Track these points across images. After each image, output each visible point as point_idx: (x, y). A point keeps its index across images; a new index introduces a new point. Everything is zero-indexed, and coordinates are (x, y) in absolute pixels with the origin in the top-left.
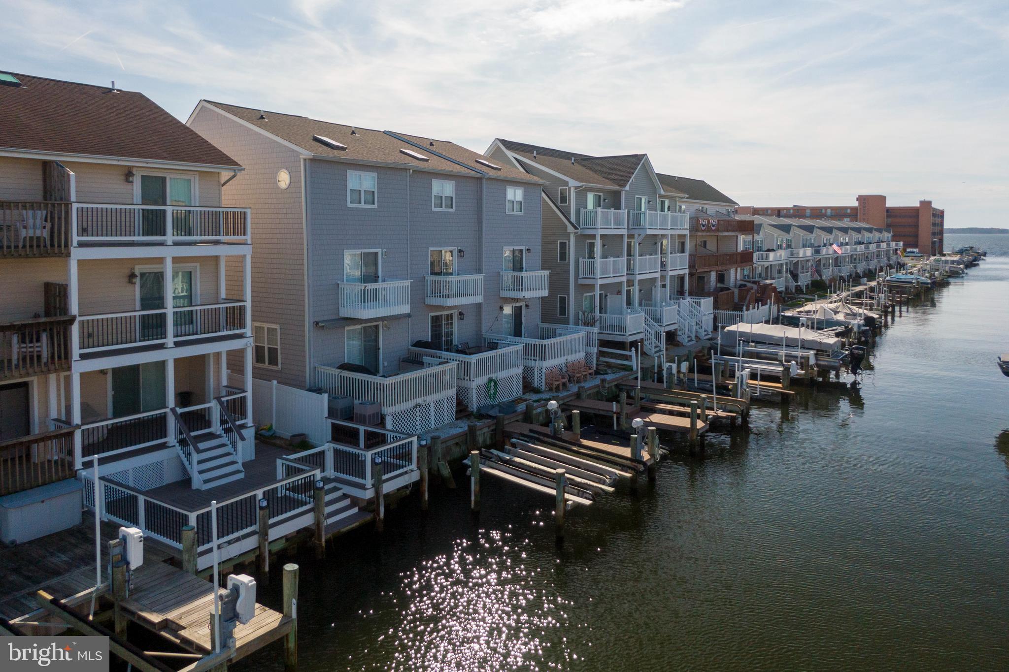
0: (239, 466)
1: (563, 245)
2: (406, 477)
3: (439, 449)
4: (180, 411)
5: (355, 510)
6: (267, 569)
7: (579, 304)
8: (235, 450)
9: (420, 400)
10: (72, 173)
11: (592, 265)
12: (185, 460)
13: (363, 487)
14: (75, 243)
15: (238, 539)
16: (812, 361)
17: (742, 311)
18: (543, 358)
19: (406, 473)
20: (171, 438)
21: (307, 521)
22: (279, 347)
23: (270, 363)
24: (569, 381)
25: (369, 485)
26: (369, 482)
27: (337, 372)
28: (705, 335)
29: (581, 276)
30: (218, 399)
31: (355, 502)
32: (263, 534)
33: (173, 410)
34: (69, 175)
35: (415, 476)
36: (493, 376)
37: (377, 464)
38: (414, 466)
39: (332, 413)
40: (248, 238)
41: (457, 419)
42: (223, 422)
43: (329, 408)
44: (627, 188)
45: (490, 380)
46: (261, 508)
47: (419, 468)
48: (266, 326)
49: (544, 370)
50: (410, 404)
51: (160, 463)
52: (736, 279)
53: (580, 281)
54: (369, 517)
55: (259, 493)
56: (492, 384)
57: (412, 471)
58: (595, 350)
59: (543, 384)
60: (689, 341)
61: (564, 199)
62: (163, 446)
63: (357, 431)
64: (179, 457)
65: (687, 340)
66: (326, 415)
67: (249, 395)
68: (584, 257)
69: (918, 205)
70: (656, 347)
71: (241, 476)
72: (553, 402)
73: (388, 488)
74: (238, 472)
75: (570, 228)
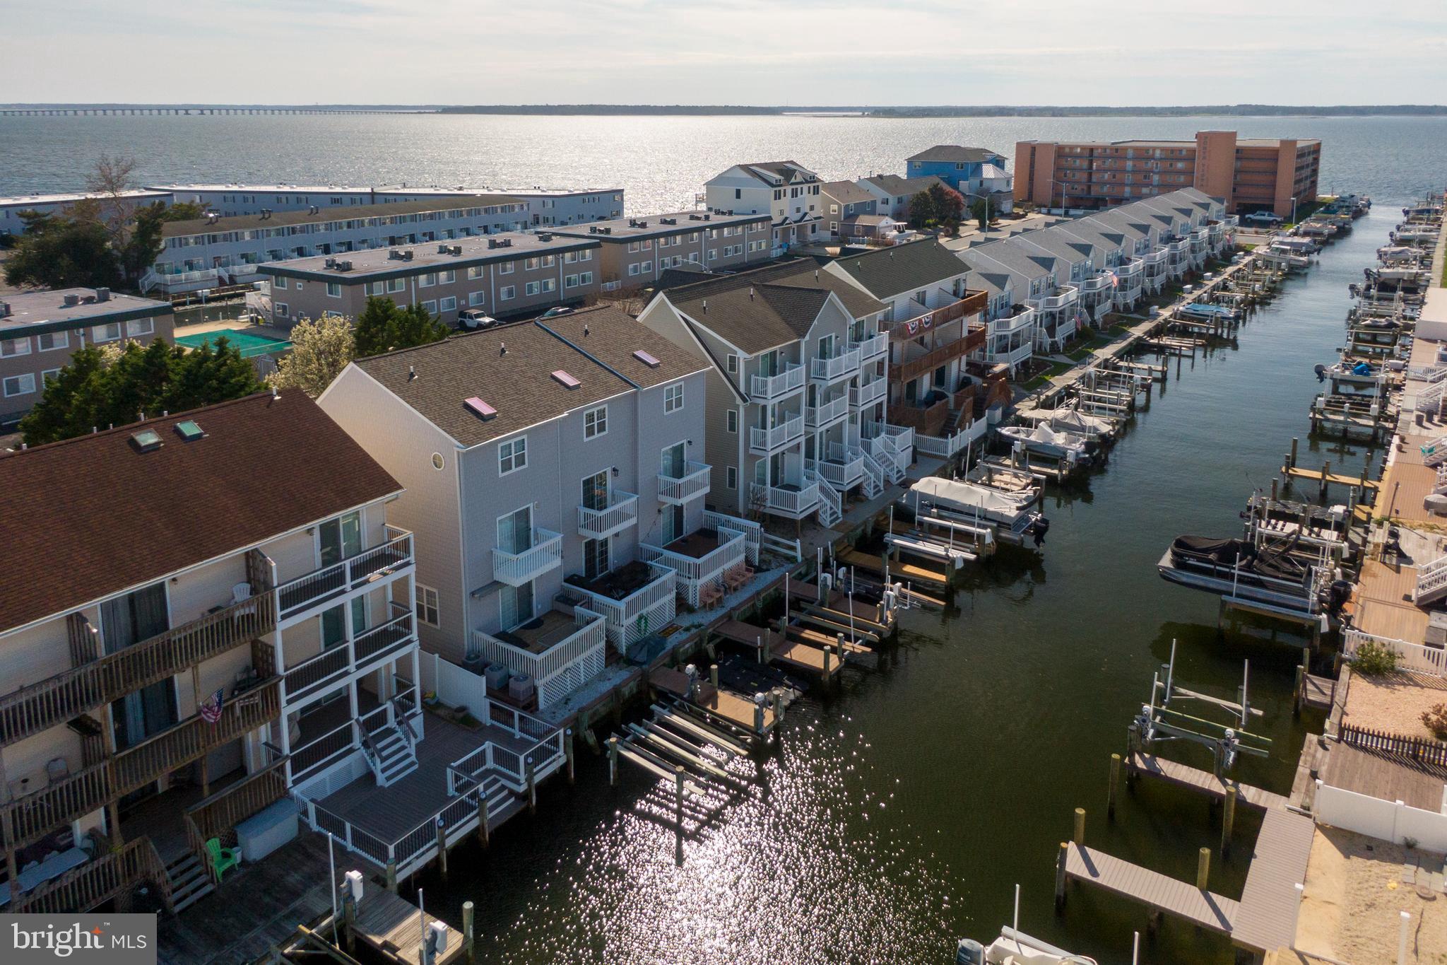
0: (413, 758)
1: (732, 415)
2: (555, 763)
3: (586, 721)
4: (362, 719)
5: (513, 800)
6: (445, 870)
7: (748, 476)
8: (409, 743)
9: (570, 664)
10: (274, 564)
11: (764, 435)
12: (369, 761)
13: (517, 782)
14: (279, 619)
15: (423, 853)
16: (989, 540)
17: (947, 438)
18: (698, 576)
19: (554, 760)
20: (357, 742)
21: (475, 823)
22: (438, 608)
23: (429, 621)
24: (726, 593)
25: (523, 781)
26: (522, 777)
27: (493, 640)
28: (898, 479)
29: (752, 446)
30: (391, 698)
31: (512, 793)
32: (441, 844)
33: (357, 721)
34: (271, 567)
35: (563, 761)
36: (644, 611)
37: (529, 764)
38: (561, 752)
39: (490, 693)
40: (412, 558)
41: (606, 667)
42: (396, 716)
43: (487, 687)
44: (807, 337)
45: (641, 617)
46: (439, 827)
47: (565, 752)
48: (425, 588)
49: (698, 588)
50: (560, 671)
51: (350, 765)
52: (959, 370)
53: (752, 451)
54: (523, 805)
55: (438, 816)
56: (643, 621)
57: (560, 757)
58: (758, 546)
59: (698, 601)
60: (875, 494)
61: (733, 368)
62: (351, 751)
63: (512, 715)
64: (363, 756)
65: (872, 491)
66: (485, 694)
67: (417, 689)
68: (756, 426)
69: (1277, 145)
70: (831, 515)
71: (416, 767)
72: (690, 666)
73: (538, 779)
74: (412, 764)
75: (739, 401)
